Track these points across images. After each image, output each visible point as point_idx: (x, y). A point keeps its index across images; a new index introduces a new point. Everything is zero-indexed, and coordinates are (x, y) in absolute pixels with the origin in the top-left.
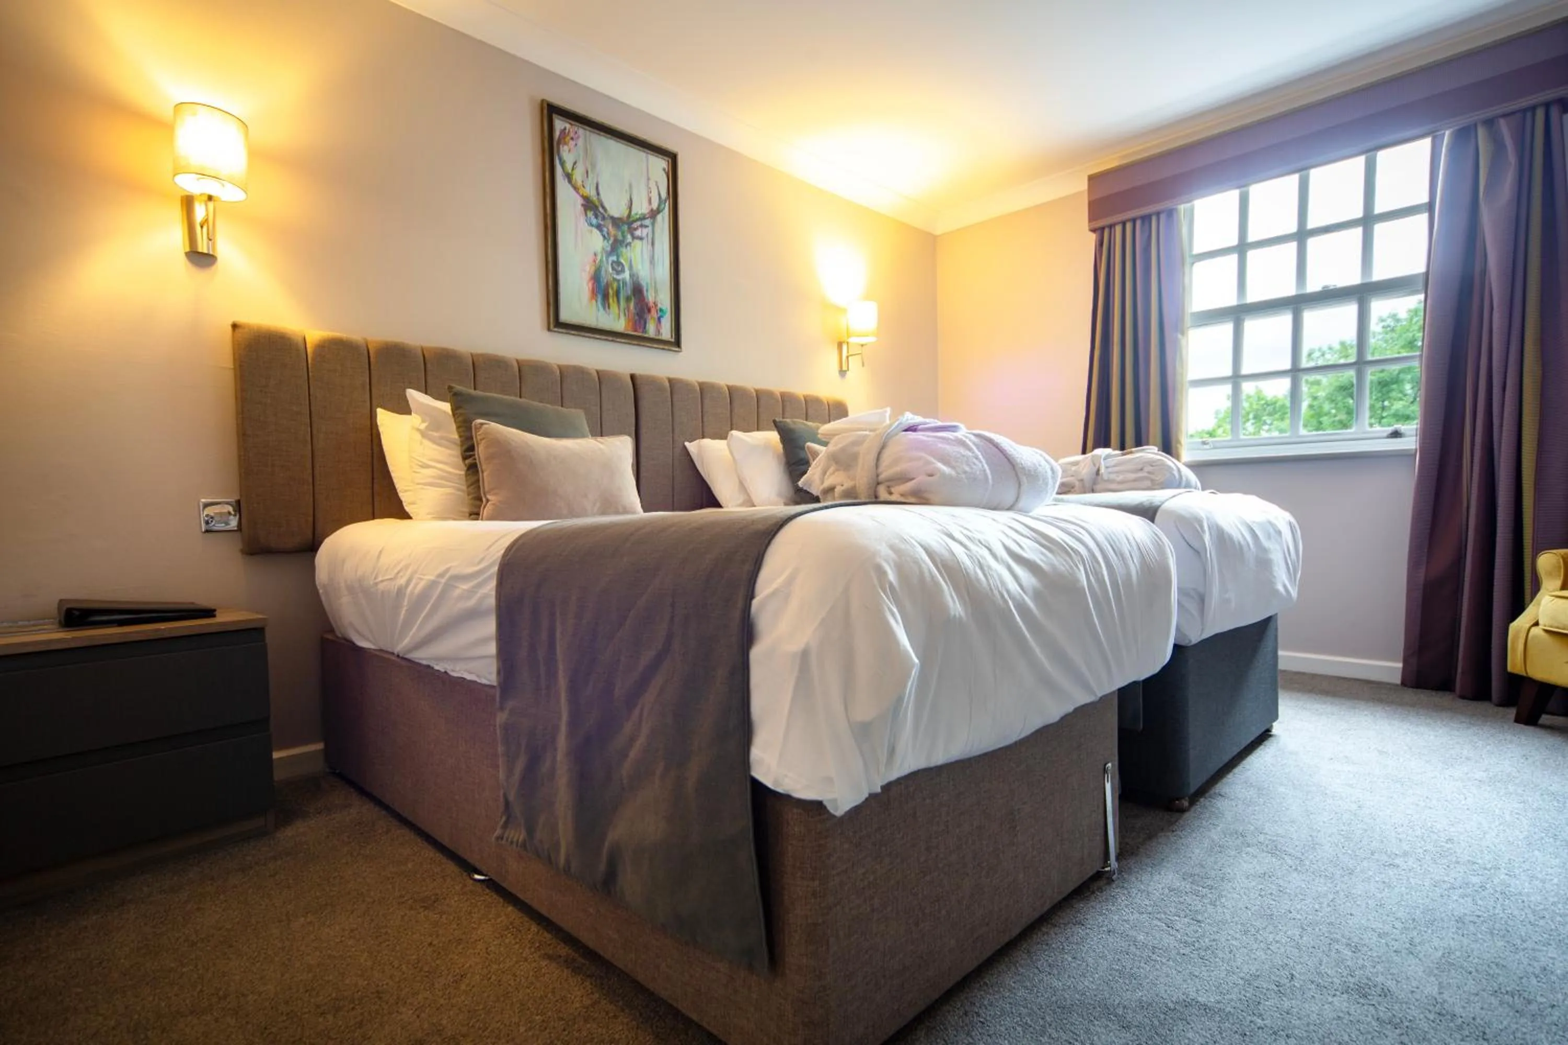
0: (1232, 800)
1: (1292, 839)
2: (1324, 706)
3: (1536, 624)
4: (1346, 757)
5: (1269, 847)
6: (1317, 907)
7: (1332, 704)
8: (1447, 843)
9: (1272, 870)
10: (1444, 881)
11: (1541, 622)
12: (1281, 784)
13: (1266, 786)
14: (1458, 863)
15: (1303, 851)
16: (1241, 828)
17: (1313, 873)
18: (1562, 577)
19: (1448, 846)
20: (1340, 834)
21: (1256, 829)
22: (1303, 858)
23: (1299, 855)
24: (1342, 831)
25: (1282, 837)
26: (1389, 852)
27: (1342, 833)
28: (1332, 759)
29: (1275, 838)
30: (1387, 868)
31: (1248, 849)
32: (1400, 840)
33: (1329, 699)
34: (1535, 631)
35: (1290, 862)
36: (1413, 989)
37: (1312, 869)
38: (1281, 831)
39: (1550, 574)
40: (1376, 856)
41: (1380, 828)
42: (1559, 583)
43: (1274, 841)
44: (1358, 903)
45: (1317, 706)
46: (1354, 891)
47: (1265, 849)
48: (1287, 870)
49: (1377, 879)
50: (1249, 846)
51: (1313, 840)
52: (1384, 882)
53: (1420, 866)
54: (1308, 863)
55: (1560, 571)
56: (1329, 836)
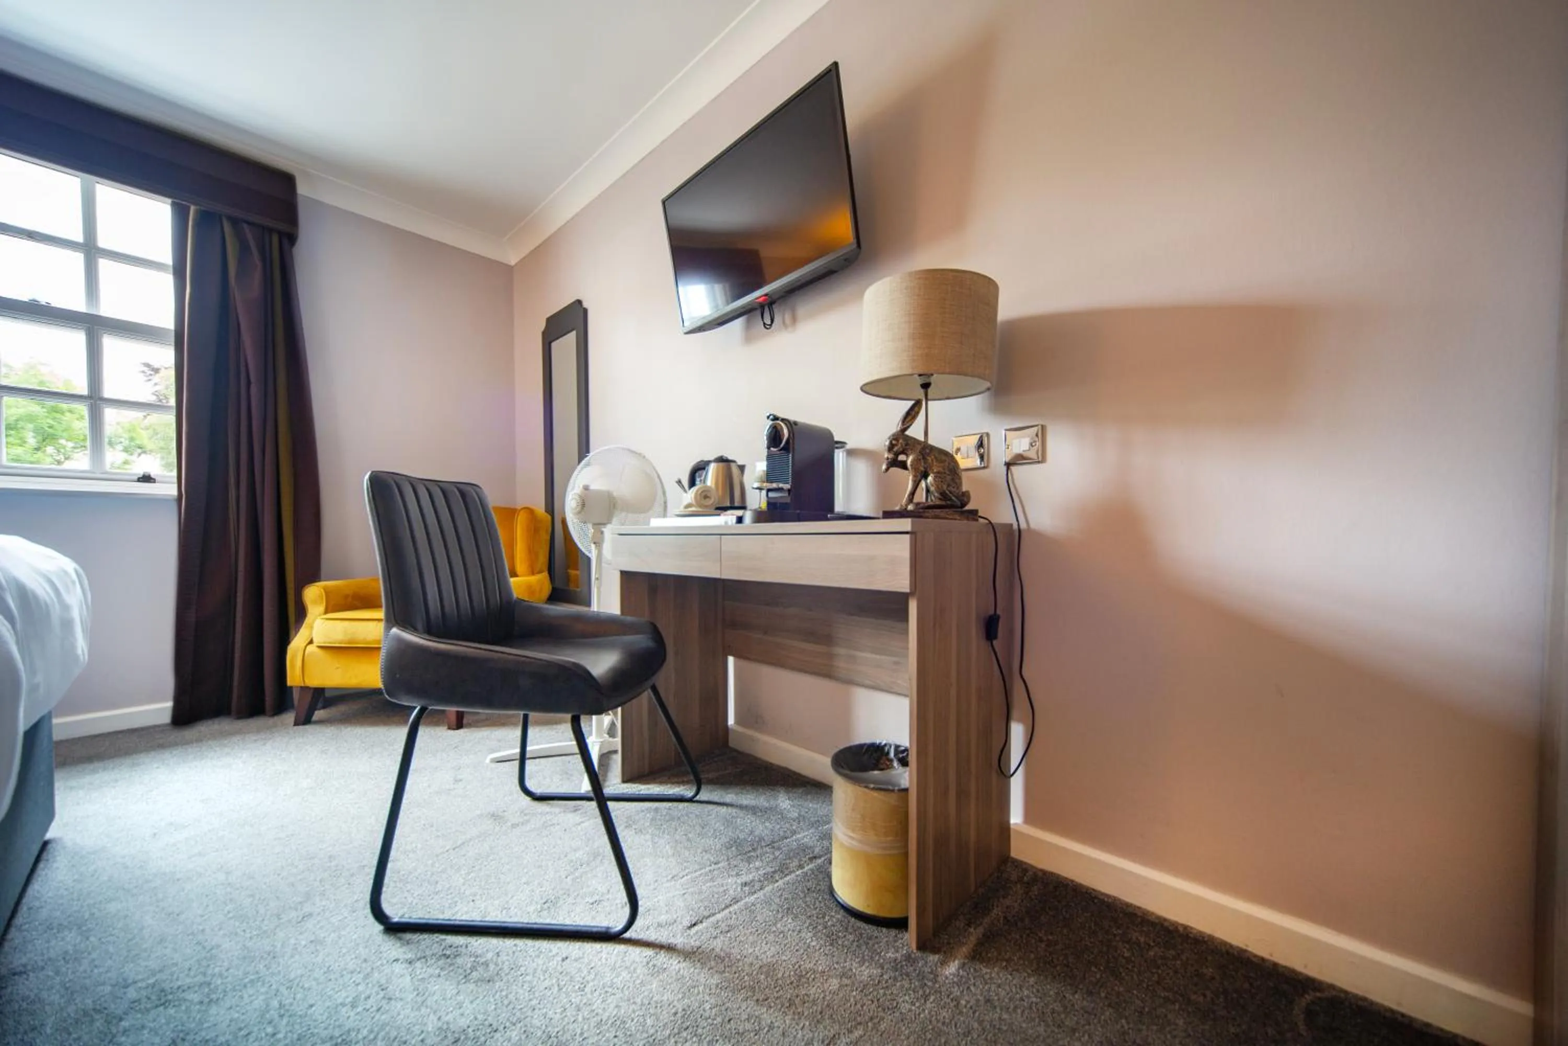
0: (43, 968)
1: (176, 964)
2: (97, 776)
3: (311, 642)
4: (171, 824)
5: (154, 998)
6: (270, 1030)
7: (105, 769)
8: (331, 862)
9: (180, 1028)
10: (356, 901)
11: (315, 640)
12: (110, 900)
13: (87, 916)
14: (352, 875)
15: (202, 970)
16: (89, 1002)
17: (234, 990)
18: (324, 604)
19: (333, 864)
20: (231, 918)
21: (113, 986)
22: (208, 979)
23: (200, 979)
24: (229, 912)
25: (161, 971)
26: (292, 906)
27: (231, 915)
28: (155, 834)
29: (151, 981)
30: (303, 923)
31: (123, 1023)
32: (293, 885)
33: (96, 765)
34: (311, 648)
35: (196, 997)
36: (421, 1038)
37: (230, 987)
38: (153, 964)
39: (315, 602)
40: (285, 918)
41: (265, 883)
42: (322, 608)
43: (153, 985)
44: (306, 986)
45: (88, 779)
46: (292, 976)
47: (149, 1006)
48: (199, 1011)
49: (303, 943)
50: (121, 1019)
51: (204, 948)
52: (312, 942)
53: (328, 899)
54: (219, 982)
55: (322, 599)
56: (220, 929)
